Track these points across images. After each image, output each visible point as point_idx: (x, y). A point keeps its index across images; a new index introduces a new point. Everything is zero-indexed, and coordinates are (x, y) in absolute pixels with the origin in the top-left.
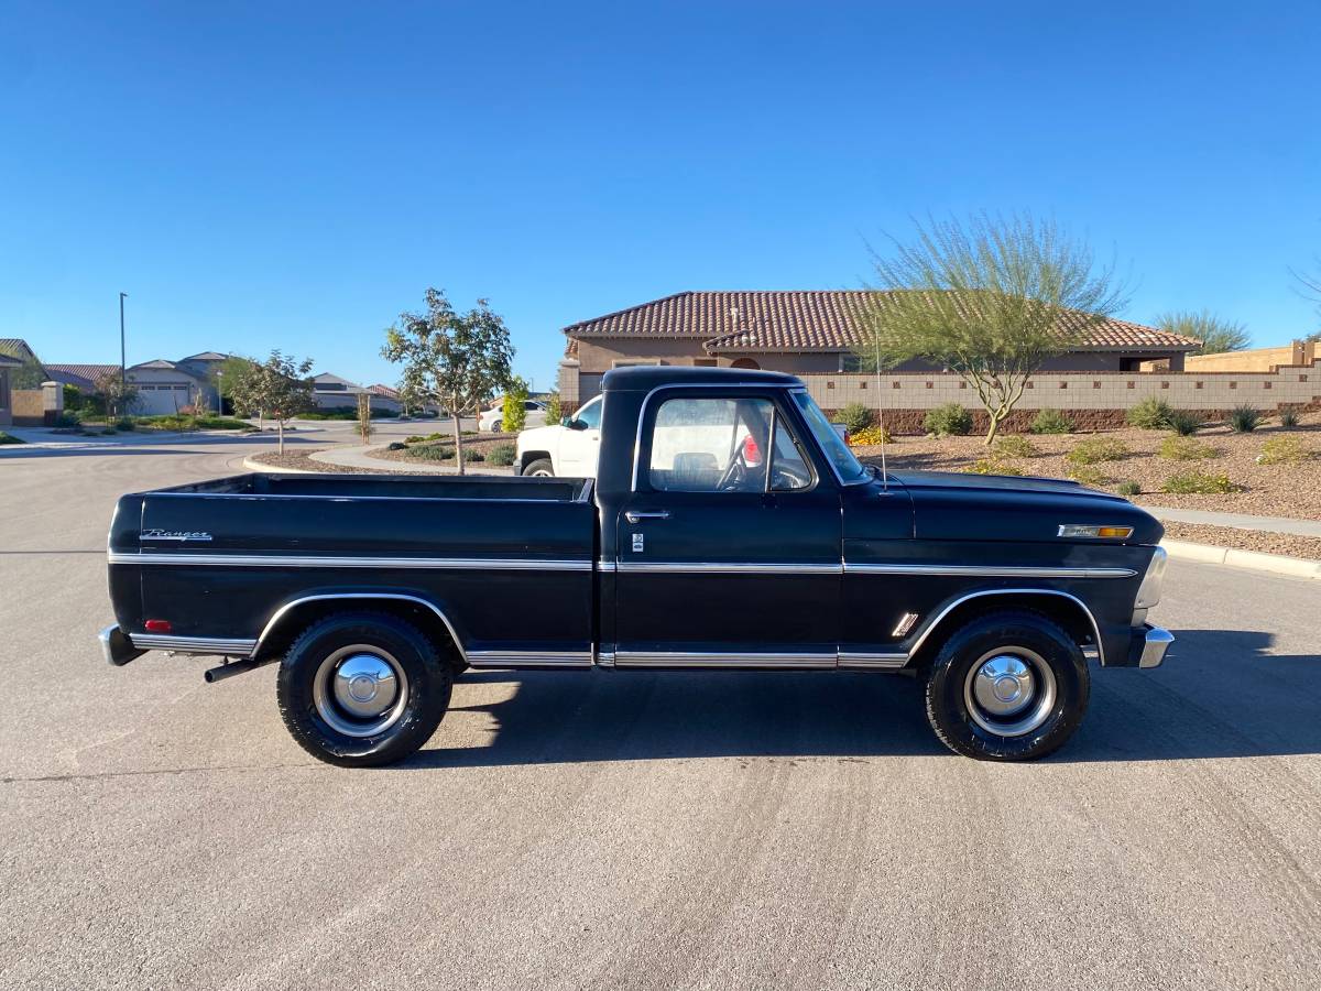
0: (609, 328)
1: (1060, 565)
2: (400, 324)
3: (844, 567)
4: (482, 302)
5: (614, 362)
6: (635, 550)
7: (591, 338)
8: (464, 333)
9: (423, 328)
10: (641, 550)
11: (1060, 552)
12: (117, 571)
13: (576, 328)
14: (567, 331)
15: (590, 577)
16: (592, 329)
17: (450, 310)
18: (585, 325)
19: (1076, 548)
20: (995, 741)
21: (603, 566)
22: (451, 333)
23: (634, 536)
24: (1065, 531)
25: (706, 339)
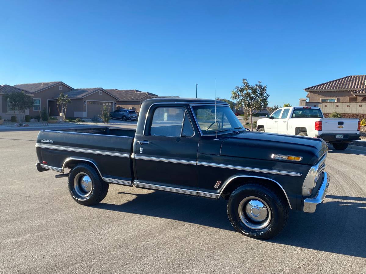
0: (319, 89)
1: (271, 169)
2: (235, 89)
3: (197, 163)
4: (260, 82)
5: (321, 99)
6: (140, 152)
7: (313, 92)
8: (254, 91)
9: (242, 90)
10: (142, 153)
11: (272, 164)
12: (38, 149)
13: (309, 88)
14: (306, 90)
15: (130, 159)
16: (314, 89)
17: (248, 85)
18: (312, 88)
19: (278, 163)
20: (248, 230)
21: (133, 156)
22: (250, 91)
23: (141, 148)
24: (274, 156)
25: (352, 91)
